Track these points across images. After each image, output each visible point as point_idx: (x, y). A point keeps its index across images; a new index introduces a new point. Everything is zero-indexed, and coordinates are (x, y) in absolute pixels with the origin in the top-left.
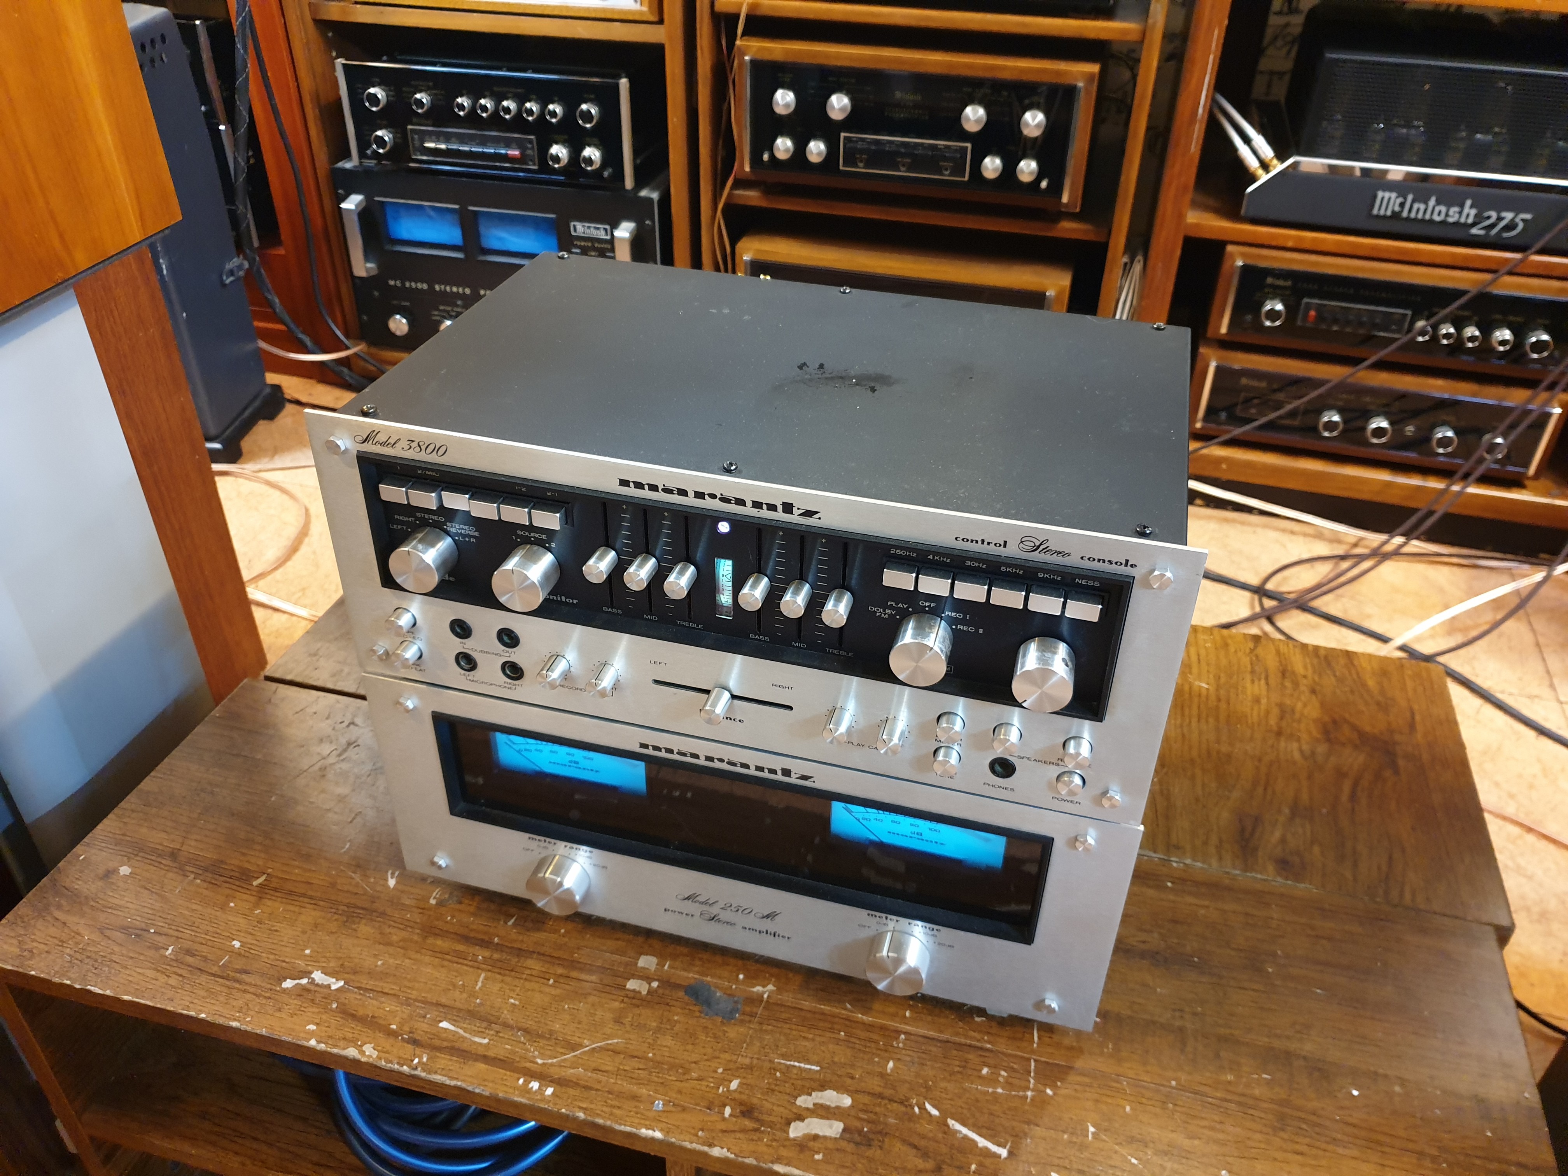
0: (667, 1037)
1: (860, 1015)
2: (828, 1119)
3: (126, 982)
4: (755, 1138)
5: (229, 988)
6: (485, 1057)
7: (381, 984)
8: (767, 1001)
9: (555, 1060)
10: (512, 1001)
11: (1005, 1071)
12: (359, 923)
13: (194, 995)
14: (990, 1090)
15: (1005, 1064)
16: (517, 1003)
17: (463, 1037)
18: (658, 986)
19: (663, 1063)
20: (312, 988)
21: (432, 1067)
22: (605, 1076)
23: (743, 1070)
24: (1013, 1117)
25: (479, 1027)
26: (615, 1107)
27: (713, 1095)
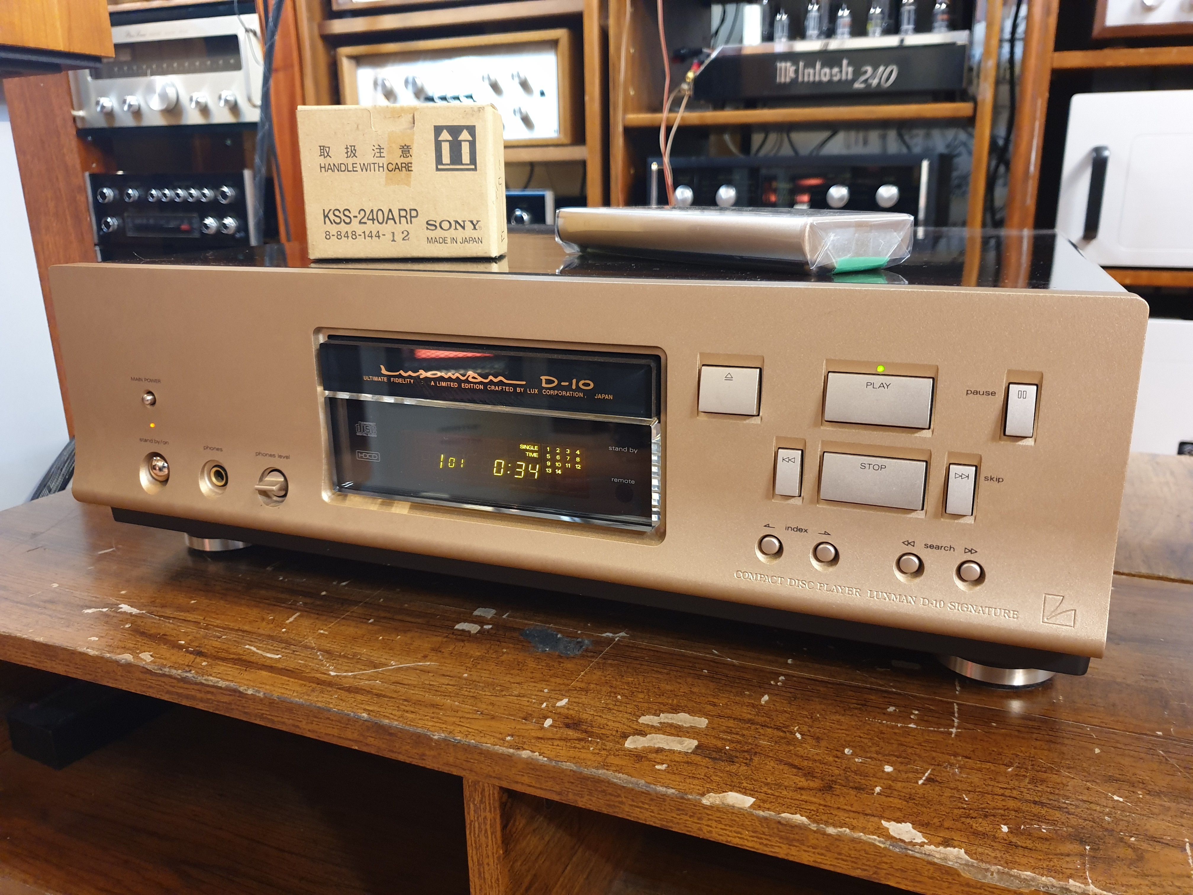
0: (490, 663)
1: (728, 659)
2: (679, 736)
4: (578, 745)
5: (26, 610)
6: (271, 667)
7: (187, 614)
8: (617, 644)
9: (350, 674)
10: (322, 631)
11: (918, 710)
14: (899, 725)
15: (920, 706)
16: (326, 633)
17: (254, 653)
18: (492, 628)
19: (478, 682)
20: (112, 614)
21: (207, 671)
22: (405, 688)
23: (575, 692)
24: (933, 749)
25: (274, 647)
26: (407, 711)
27: (534, 709)
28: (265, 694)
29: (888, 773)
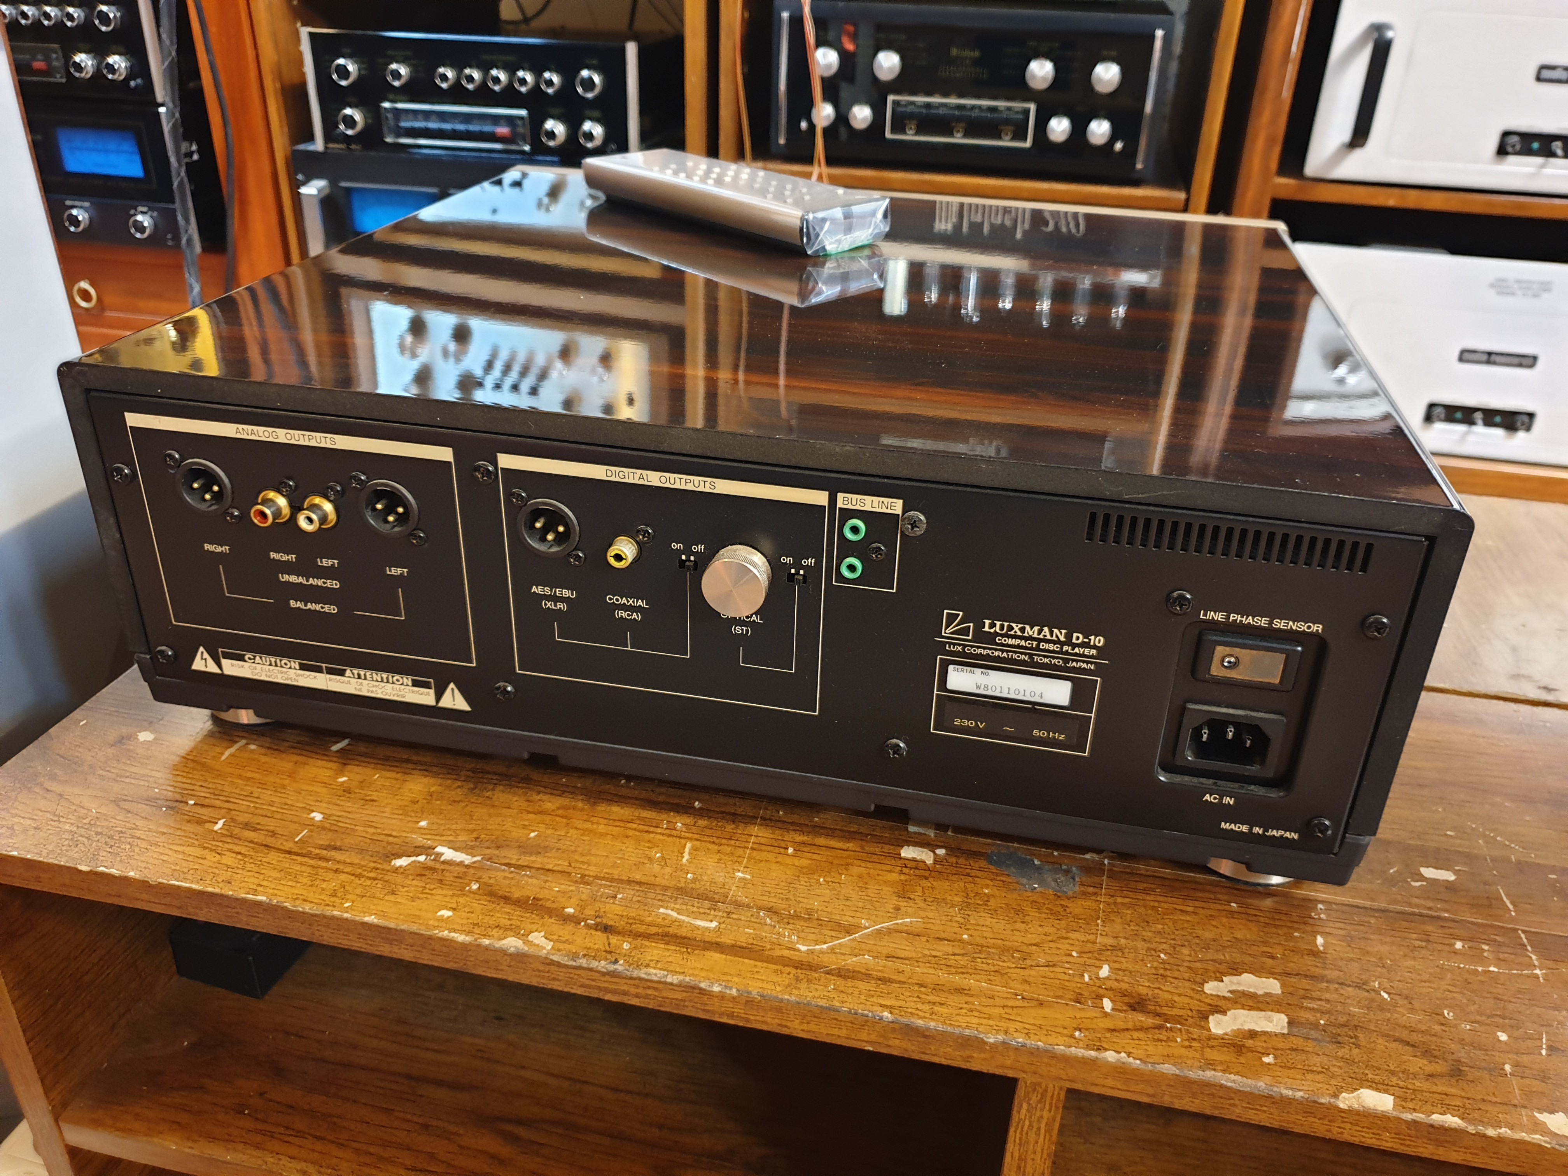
0: (983, 914)
2: (1260, 1010)
3: (156, 862)
4: (1161, 1037)
5: (313, 867)
6: (717, 944)
7: (539, 859)
8: (1110, 869)
9: (825, 946)
10: (740, 874)
11: (1488, 945)
12: (493, 790)
13: (261, 877)
14: (1479, 969)
15: (1483, 936)
16: (748, 877)
18: (946, 854)
19: (988, 947)
20: (438, 866)
21: (639, 959)
22: (907, 965)
23: (1109, 953)
24: (1533, 1002)
25: (698, 908)
26: (934, 1003)
27: (1079, 985)
28: (738, 990)
29: (1506, 1043)
